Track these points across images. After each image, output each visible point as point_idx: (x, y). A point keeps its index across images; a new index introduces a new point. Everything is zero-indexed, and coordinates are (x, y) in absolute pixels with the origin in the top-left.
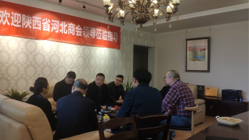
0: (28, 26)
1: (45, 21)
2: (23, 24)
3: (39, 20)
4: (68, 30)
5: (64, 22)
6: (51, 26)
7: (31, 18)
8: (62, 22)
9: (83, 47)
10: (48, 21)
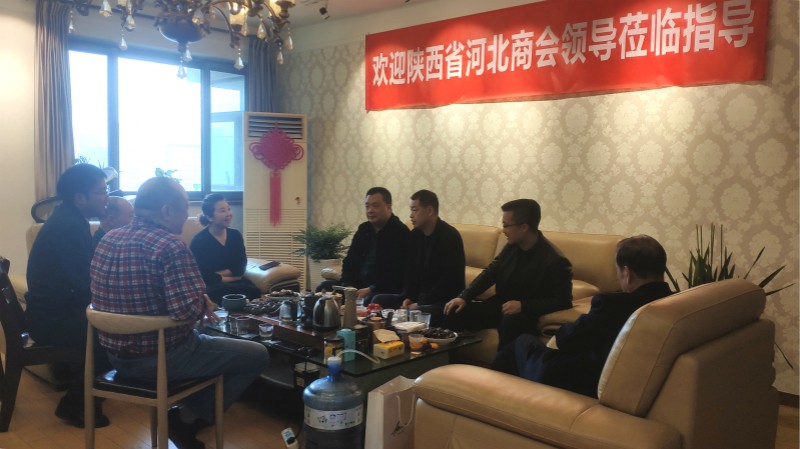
0: (418, 77)
1: (451, 52)
2: (409, 74)
3: (440, 52)
4: (510, 56)
5: (501, 36)
6: (466, 60)
7: (422, 53)
8: (495, 37)
9: (562, 102)
10: (457, 47)
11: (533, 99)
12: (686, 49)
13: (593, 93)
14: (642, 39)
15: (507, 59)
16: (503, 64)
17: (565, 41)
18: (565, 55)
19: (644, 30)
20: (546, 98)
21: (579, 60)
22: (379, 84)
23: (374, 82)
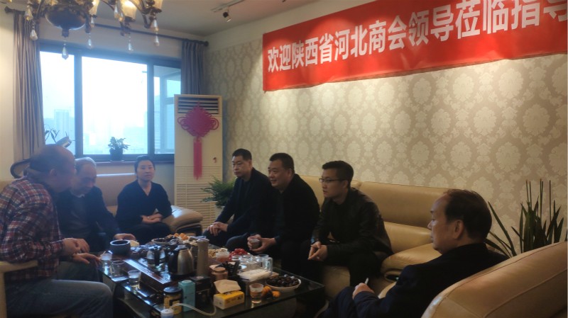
0: (300, 64)
1: (324, 42)
2: (294, 62)
3: (315, 43)
4: (368, 42)
5: (361, 27)
6: (334, 47)
7: (302, 45)
8: (356, 28)
9: (410, 77)
10: (328, 38)
11: (387, 76)
12: (514, 26)
13: (435, 69)
14: (475, 20)
15: (366, 44)
16: (363, 49)
17: (412, 27)
18: (411, 39)
19: (478, 13)
20: (397, 74)
21: (423, 41)
22: (273, 70)
23: (269, 69)
